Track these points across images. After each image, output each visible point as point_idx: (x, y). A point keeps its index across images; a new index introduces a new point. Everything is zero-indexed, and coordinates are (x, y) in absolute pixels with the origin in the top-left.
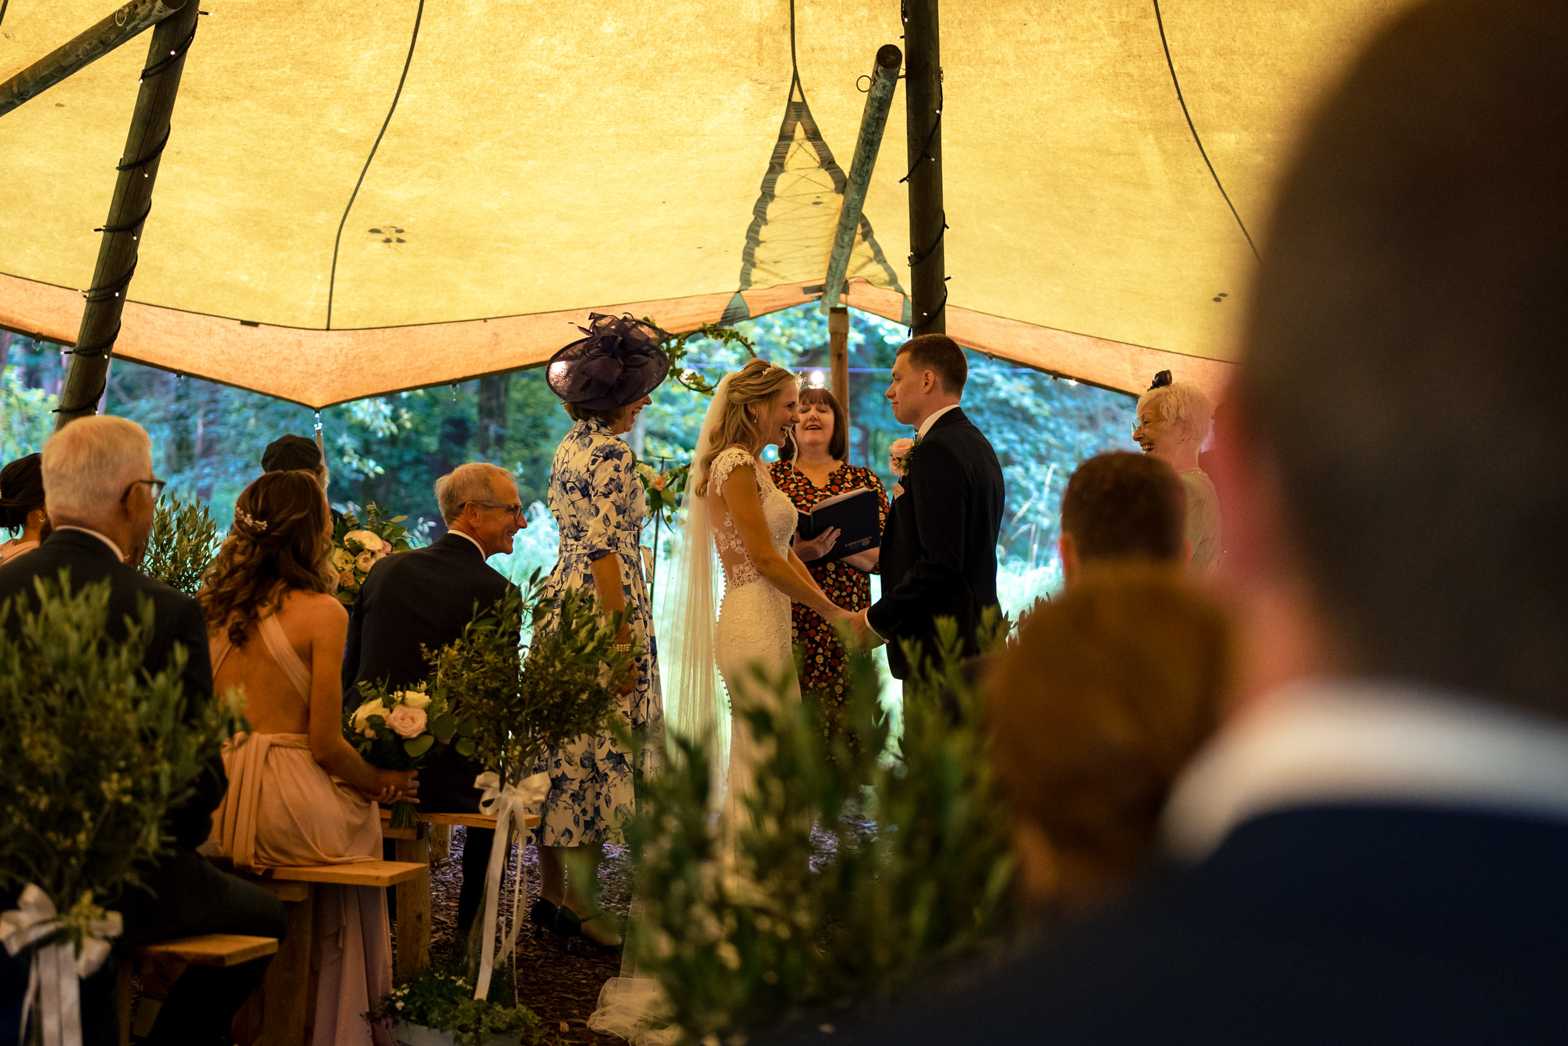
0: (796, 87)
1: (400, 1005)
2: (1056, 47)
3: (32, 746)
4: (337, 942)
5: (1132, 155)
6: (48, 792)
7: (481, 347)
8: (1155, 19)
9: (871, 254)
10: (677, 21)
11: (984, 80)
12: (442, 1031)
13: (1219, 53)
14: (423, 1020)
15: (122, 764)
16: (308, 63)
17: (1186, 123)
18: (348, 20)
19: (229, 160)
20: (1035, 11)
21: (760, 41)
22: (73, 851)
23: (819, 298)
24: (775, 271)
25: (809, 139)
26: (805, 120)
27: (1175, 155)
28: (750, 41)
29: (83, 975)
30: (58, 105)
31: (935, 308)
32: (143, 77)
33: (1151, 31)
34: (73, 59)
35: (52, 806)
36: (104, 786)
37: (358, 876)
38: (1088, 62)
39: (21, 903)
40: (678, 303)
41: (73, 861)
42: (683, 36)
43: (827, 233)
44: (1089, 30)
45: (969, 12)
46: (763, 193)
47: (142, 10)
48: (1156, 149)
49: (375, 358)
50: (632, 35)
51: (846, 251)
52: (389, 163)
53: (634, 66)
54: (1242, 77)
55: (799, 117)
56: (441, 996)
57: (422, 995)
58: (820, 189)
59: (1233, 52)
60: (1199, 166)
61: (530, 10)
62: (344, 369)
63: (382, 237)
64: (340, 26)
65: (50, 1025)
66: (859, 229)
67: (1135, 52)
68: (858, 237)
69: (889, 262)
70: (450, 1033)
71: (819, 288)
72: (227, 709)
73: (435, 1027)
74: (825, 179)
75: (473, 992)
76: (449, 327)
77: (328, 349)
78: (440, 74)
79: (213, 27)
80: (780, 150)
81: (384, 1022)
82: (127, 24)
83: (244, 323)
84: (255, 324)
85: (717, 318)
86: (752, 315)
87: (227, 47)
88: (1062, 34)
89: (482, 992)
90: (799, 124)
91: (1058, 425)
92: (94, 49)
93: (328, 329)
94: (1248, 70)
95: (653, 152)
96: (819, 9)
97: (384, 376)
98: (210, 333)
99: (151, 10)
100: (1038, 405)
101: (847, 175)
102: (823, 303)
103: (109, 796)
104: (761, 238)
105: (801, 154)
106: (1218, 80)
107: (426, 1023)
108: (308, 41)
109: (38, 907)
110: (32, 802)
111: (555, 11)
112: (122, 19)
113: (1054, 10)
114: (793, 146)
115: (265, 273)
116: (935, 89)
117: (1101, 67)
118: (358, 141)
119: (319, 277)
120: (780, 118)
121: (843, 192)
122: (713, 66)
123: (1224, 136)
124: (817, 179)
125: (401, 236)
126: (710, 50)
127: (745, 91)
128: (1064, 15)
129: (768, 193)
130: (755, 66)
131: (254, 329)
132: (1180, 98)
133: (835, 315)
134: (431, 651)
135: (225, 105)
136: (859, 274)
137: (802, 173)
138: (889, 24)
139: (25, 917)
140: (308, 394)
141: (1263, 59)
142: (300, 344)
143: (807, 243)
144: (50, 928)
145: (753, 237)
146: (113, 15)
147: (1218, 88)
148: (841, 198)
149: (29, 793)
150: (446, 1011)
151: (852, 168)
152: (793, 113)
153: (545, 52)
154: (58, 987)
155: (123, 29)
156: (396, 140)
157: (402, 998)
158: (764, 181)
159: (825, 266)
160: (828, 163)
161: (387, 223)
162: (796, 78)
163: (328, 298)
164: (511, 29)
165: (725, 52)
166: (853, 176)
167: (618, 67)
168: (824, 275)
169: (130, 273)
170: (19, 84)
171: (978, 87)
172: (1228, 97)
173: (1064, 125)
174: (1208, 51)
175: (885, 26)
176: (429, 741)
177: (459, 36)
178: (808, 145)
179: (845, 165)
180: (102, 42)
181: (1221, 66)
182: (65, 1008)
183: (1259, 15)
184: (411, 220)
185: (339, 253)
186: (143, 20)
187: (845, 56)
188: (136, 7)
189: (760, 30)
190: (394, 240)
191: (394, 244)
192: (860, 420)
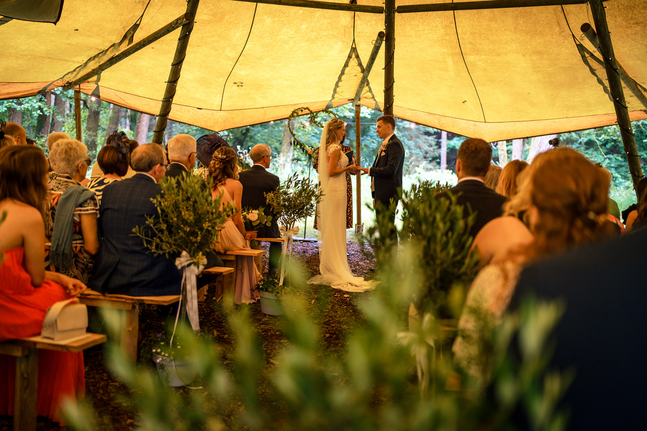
0: (354, 43)
1: (261, 287)
2: (427, 32)
3: (185, 215)
4: (242, 271)
5: (445, 62)
6: (189, 227)
7: (261, 115)
8: (454, 24)
9: (368, 90)
10: (322, 25)
11: (406, 41)
12: (272, 293)
13: (471, 33)
14: (267, 290)
15: (207, 220)
16: (221, 36)
17: (461, 53)
18: (233, 24)
19: (198, 63)
20: (421, 22)
21: (345, 30)
22: (196, 242)
23: (352, 102)
24: (341, 94)
25: (356, 58)
26: (355, 52)
27: (457, 62)
28: (342, 30)
29: (197, 274)
30: (153, 48)
31: (390, 104)
32: (179, 40)
33: (453, 27)
34: (159, 35)
35: (190, 230)
36: (204, 225)
37: (249, 253)
38: (435, 36)
39: (181, 256)
40: (314, 103)
41: (196, 245)
42: (324, 29)
43: (357, 84)
44: (436, 27)
45: (403, 22)
46: (341, 73)
47: (179, 22)
48: (452, 60)
49: (233, 118)
50: (310, 29)
51: (362, 89)
52: (241, 64)
53: (310, 37)
54: (477, 40)
55: (354, 52)
56: (271, 284)
57: (266, 284)
58: (357, 72)
59: (475, 33)
60: (463, 65)
61: (283, 22)
62: (224, 121)
63: (237, 85)
64: (231, 26)
65: (188, 287)
66: (366, 83)
67: (448, 33)
68: (365, 85)
69: (373, 92)
70: (274, 294)
71: (353, 100)
72: (231, 206)
73: (270, 292)
74: (359, 69)
75: (279, 284)
76: (253, 110)
77: (220, 116)
78: (257, 39)
79: (197, 26)
80: (348, 61)
81: (255, 291)
82: (175, 25)
83: (198, 108)
84: (201, 109)
85: (324, 108)
86: (333, 107)
87: (200, 32)
88: (428, 28)
89: (281, 284)
90: (354, 54)
91: (404, 139)
92: (165, 32)
93: (221, 110)
94: (479, 38)
95: (313, 61)
96: (362, 21)
97: (235, 123)
98: (189, 111)
99: (182, 21)
100: (398, 133)
101: (365, 68)
102: (353, 104)
103: (205, 228)
104: (339, 85)
105: (353, 62)
106: (470, 41)
107: (268, 291)
108: (222, 30)
109: (186, 256)
110: (185, 229)
111: (289, 22)
112: (173, 24)
113: (426, 22)
114: (351, 59)
115: (204, 95)
116: (393, 44)
117: (438, 38)
118: (233, 58)
119: (219, 96)
120: (349, 52)
121: (363, 73)
122: (332, 37)
123: (471, 56)
124: (357, 69)
125: (242, 84)
126: (331, 33)
127: (340, 44)
128: (429, 23)
129: (343, 73)
130: (343, 37)
131: (201, 110)
132: (460, 46)
133: (357, 107)
134: (267, 194)
135: (198, 48)
136: (364, 95)
137: (353, 67)
138: (381, 25)
139: (182, 259)
140: (215, 128)
141: (484, 35)
142: (213, 114)
143: (351, 87)
144: (189, 262)
145: (337, 85)
146: (171, 23)
147: (470, 43)
148: (362, 74)
149: (184, 227)
150: (273, 288)
151: (367, 66)
152: (352, 50)
153: (286, 33)
154: (190, 278)
155: (174, 27)
156: (244, 58)
157: (262, 285)
158: (342, 69)
159: (355, 93)
160: (360, 64)
161: (239, 81)
162: (354, 40)
163: (221, 102)
164: (277, 27)
165: (335, 33)
166: (367, 68)
167: (306, 37)
168: (354, 96)
169: (174, 94)
170: (143, 42)
171: (404, 43)
172: (473, 46)
173: (427, 54)
174: (468, 33)
175: (379, 26)
176: (258, 222)
177: (263, 29)
178: (356, 60)
179: (365, 66)
180: (168, 30)
181: (472, 37)
182: (192, 283)
183: (483, 23)
184: (245, 80)
185: (225, 89)
186: (180, 24)
187: (368, 34)
188: (178, 21)
189: (345, 27)
190: (240, 86)
191: (240, 87)
192: (349, 138)
